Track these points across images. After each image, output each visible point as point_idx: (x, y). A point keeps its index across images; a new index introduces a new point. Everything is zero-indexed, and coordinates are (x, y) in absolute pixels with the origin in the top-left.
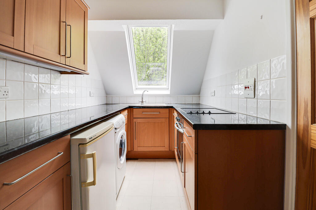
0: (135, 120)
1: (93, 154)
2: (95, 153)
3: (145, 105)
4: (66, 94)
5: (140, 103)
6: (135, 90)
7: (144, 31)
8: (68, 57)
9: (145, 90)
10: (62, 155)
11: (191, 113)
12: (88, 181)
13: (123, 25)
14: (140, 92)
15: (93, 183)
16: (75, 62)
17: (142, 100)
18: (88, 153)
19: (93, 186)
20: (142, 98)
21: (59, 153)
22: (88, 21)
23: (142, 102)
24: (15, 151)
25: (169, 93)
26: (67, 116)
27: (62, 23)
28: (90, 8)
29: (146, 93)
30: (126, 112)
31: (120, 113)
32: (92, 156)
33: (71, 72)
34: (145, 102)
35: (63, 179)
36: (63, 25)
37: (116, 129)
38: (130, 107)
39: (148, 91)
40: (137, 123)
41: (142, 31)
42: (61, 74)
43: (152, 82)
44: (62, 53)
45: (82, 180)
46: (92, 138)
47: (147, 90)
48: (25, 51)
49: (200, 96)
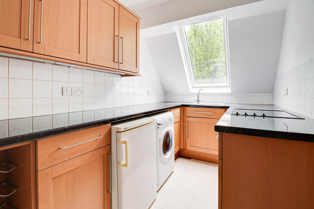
0: (188, 119)
1: (125, 141)
2: (127, 141)
3: (201, 104)
4: (126, 92)
5: (196, 102)
6: (192, 89)
7: (208, 25)
8: (121, 63)
9: (200, 88)
10: (101, 137)
11: (237, 114)
12: (122, 163)
13: (172, 27)
14: (196, 91)
15: (126, 165)
16: (127, 66)
17: (198, 99)
18: (122, 140)
19: (125, 167)
20: (198, 97)
21: (100, 136)
22: (140, 30)
23: (198, 101)
24: (65, 129)
25: (230, 92)
26: (127, 110)
27: (115, 37)
28: (141, 19)
29: (201, 91)
30: (178, 110)
31: (170, 111)
32: (125, 142)
33: (125, 75)
34: (201, 101)
35: (104, 156)
36: (116, 38)
37: (158, 124)
38: (183, 106)
39: (203, 90)
40: (189, 122)
41: (206, 26)
42: (122, 76)
43: (215, 79)
44: (116, 60)
45: (118, 161)
46: (127, 128)
47: (203, 88)
48: (88, 63)
49: (273, 95)
